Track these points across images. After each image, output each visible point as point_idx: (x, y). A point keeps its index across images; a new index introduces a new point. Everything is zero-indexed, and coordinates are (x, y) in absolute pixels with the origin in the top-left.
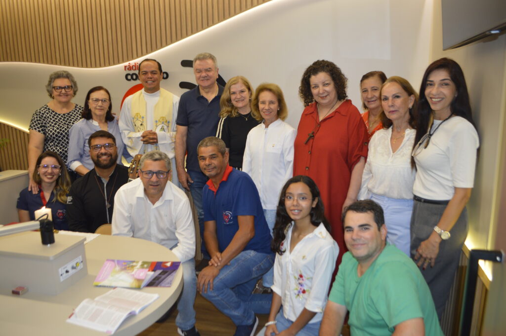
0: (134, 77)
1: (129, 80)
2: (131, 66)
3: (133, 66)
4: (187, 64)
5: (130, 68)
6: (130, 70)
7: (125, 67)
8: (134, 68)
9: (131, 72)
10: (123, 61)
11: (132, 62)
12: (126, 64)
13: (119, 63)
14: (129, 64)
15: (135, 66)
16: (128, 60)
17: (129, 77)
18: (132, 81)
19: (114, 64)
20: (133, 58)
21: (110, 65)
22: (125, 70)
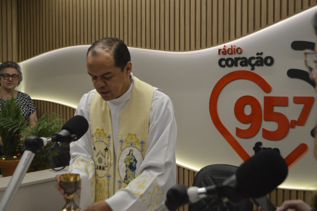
0: (230, 63)
1: (223, 66)
2: (227, 49)
3: (229, 49)
4: (298, 46)
5: (225, 51)
6: (225, 54)
7: (220, 50)
8: (230, 52)
9: (227, 57)
10: (218, 44)
11: (228, 45)
12: (221, 46)
13: (212, 45)
14: (225, 46)
15: (231, 49)
16: (224, 42)
17: (223, 63)
18: (227, 67)
19: (207, 47)
20: (230, 40)
21: (201, 48)
22: (219, 54)
